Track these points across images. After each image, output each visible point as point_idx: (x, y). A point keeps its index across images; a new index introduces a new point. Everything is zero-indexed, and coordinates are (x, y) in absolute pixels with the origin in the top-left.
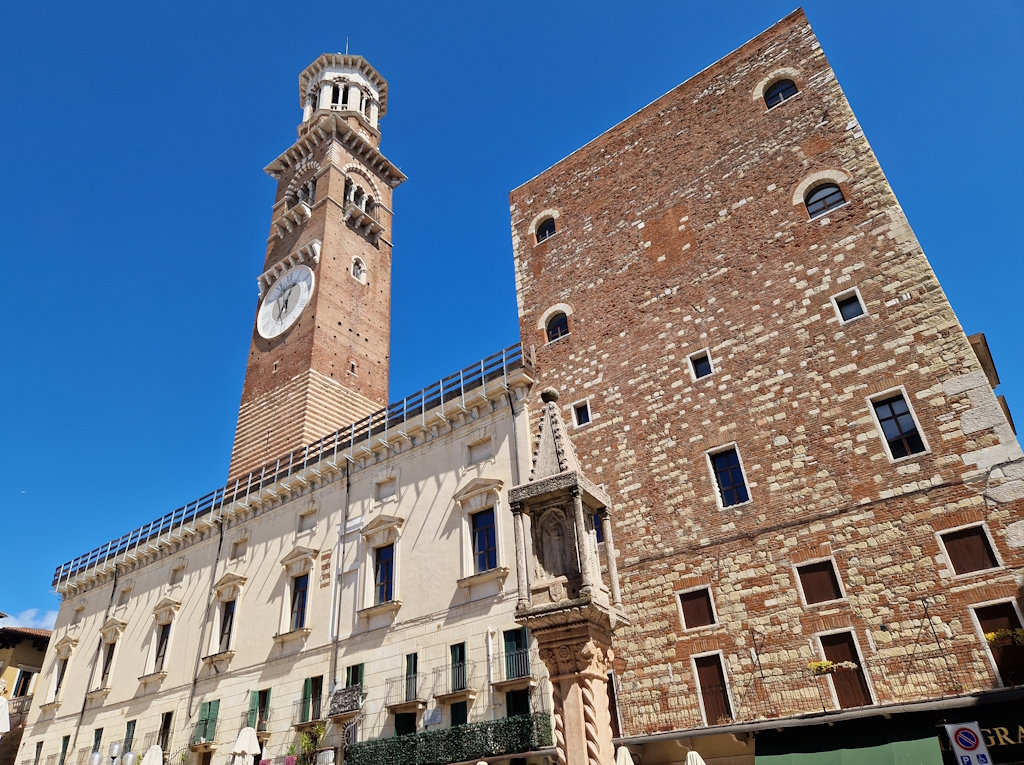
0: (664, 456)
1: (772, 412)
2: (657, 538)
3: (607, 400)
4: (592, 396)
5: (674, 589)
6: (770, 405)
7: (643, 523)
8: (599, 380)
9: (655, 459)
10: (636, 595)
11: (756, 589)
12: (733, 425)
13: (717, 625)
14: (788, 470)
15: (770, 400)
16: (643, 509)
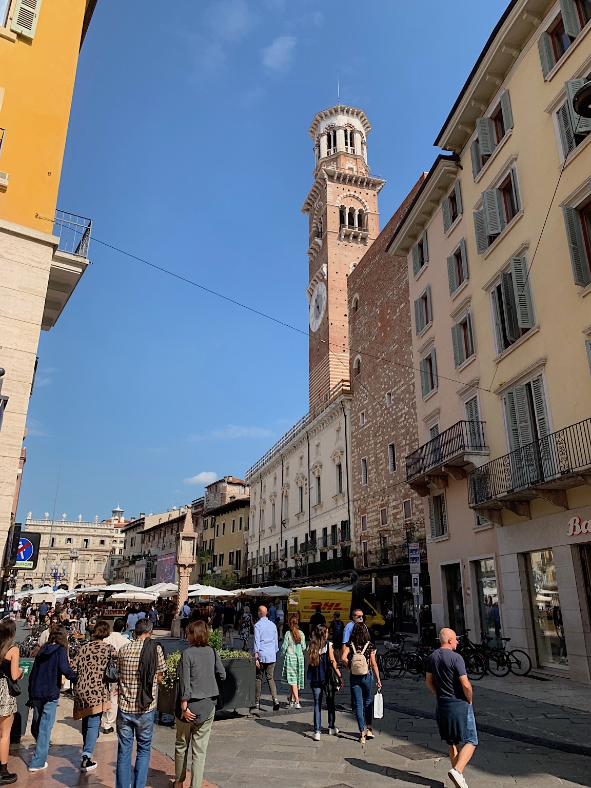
0: (379, 445)
1: (402, 428)
2: (377, 485)
3: (369, 412)
4: (365, 410)
5: (380, 508)
6: (402, 424)
7: (374, 477)
8: (367, 401)
9: (378, 446)
10: (373, 509)
11: (396, 511)
12: (394, 432)
13: (387, 525)
14: (404, 457)
15: (403, 421)
16: (375, 470)
